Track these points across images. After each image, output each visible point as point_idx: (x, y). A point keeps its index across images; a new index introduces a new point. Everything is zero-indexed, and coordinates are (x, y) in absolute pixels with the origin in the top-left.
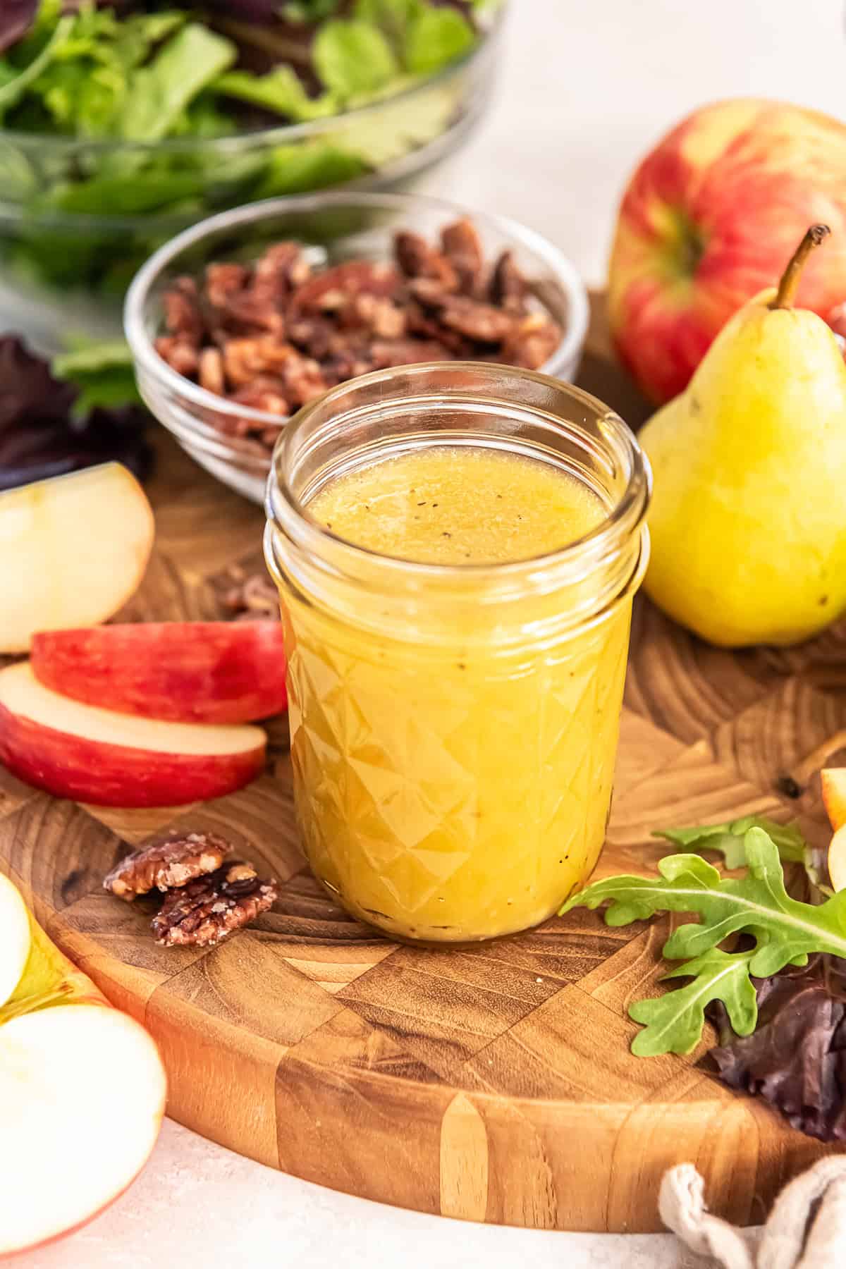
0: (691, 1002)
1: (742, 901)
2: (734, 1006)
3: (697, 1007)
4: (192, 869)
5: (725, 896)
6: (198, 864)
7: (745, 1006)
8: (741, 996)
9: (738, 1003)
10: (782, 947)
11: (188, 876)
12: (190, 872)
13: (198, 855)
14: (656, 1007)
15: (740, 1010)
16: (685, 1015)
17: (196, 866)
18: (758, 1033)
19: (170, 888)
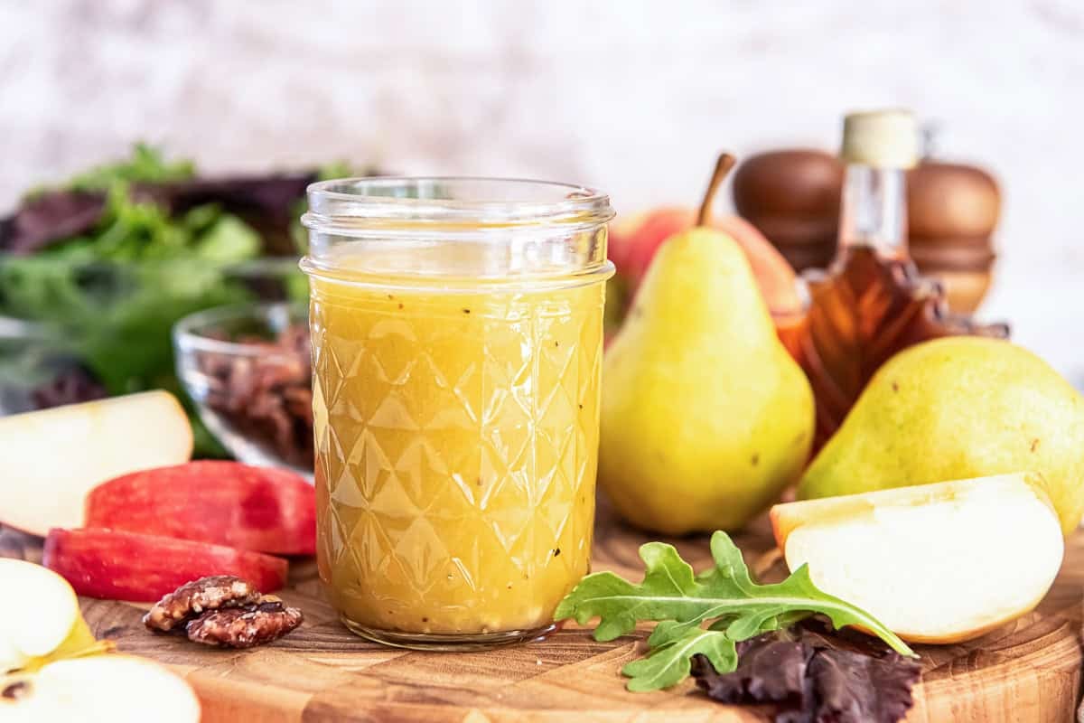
0: (678, 656)
1: (713, 601)
2: (716, 656)
3: (683, 659)
4: (225, 591)
5: (698, 600)
6: (231, 587)
7: (727, 654)
8: (721, 649)
9: (719, 653)
10: (753, 618)
11: (221, 596)
12: (223, 593)
13: (231, 582)
14: (646, 665)
15: (722, 659)
16: (674, 665)
17: (228, 588)
18: (740, 670)
19: (205, 609)
